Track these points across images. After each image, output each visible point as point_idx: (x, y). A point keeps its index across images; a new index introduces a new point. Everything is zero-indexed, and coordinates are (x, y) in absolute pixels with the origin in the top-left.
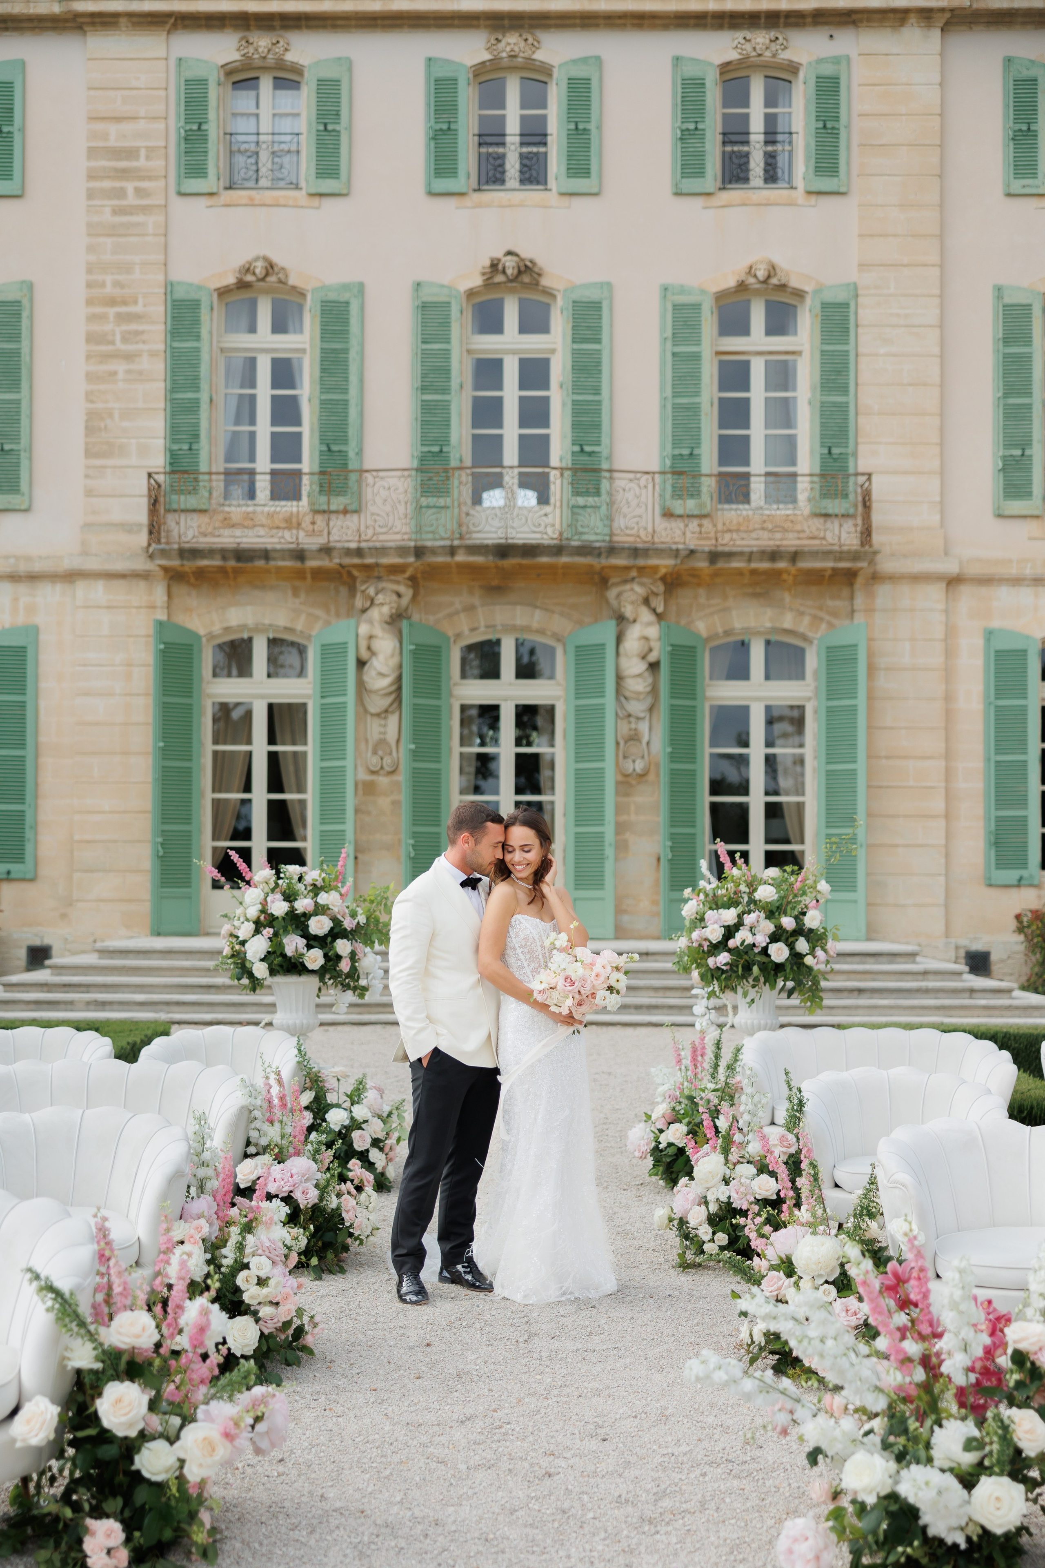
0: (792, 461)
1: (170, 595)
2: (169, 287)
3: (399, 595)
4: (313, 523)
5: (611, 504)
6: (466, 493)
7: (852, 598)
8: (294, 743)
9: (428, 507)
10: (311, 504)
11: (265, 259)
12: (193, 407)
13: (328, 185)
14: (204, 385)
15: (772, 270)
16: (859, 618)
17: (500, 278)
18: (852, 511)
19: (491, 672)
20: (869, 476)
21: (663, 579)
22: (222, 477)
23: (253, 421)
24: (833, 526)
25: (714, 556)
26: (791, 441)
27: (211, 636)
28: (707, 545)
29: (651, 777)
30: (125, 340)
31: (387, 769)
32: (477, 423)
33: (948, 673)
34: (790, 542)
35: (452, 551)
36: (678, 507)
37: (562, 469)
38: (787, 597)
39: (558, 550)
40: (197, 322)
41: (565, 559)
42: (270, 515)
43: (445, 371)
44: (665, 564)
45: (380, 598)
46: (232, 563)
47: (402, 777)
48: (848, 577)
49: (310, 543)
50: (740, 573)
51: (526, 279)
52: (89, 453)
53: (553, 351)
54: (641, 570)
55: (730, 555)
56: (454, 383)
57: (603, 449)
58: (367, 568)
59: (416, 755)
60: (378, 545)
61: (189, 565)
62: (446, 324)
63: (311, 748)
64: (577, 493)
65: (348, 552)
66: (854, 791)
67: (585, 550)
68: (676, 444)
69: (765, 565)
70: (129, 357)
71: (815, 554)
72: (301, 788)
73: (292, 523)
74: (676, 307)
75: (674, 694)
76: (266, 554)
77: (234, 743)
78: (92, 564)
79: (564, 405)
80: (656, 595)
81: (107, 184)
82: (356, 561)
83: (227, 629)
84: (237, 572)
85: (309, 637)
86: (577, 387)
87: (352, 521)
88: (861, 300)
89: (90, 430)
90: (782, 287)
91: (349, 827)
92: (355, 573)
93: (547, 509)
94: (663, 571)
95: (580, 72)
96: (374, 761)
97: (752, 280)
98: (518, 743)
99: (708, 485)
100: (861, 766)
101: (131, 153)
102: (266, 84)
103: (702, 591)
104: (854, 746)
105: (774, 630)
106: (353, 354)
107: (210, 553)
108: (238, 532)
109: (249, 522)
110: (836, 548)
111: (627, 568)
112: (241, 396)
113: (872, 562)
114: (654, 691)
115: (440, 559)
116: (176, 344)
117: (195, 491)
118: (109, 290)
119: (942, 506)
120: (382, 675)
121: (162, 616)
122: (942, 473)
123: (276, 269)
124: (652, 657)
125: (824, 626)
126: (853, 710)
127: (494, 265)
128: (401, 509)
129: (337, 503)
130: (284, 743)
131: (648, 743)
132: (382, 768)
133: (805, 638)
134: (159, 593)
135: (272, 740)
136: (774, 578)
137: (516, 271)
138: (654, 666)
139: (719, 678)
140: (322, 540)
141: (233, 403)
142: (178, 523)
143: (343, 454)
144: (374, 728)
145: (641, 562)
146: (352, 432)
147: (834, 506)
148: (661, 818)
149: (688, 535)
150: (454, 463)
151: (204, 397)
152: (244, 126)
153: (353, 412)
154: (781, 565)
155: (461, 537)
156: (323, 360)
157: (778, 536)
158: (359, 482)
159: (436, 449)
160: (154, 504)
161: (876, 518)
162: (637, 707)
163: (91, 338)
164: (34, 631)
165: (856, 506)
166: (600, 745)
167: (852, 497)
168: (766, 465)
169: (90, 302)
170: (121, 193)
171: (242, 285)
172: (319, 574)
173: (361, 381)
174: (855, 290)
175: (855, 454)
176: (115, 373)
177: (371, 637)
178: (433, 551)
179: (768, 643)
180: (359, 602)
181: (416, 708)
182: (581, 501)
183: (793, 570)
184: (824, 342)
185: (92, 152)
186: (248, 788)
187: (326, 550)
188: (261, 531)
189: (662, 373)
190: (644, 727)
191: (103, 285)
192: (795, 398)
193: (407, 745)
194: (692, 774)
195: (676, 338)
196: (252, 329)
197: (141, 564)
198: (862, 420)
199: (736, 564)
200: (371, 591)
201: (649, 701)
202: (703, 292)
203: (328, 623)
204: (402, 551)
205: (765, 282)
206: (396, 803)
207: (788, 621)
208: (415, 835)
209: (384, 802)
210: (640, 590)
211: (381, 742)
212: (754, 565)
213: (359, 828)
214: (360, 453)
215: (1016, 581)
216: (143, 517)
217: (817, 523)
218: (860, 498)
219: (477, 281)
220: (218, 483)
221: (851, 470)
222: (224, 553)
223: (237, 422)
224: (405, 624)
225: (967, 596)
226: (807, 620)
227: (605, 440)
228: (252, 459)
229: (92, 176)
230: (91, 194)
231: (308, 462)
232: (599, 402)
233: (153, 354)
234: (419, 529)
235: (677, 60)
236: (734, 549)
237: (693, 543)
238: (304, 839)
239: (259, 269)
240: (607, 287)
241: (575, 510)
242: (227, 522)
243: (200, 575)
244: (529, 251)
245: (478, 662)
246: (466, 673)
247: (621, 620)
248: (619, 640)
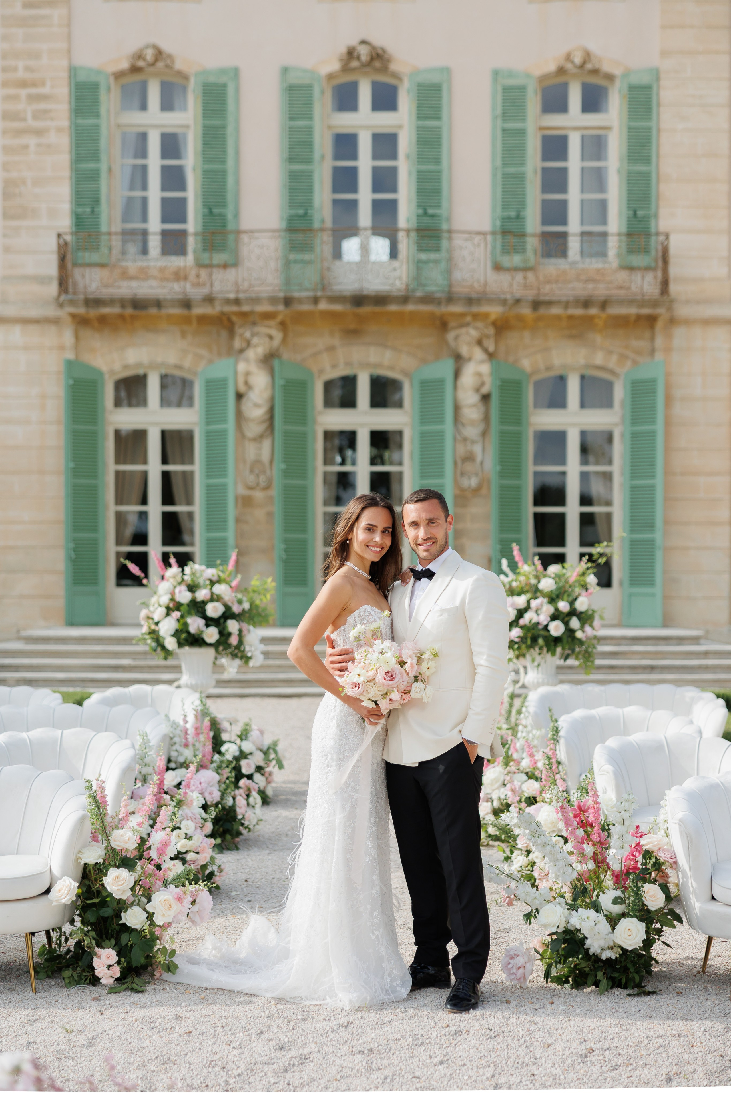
0: (603, 220)
1: (77, 338)
2: (73, 71)
3: (271, 337)
4: (198, 276)
5: (450, 259)
6: (327, 250)
7: (653, 338)
8: (183, 463)
9: (296, 262)
10: (197, 259)
11: (155, 47)
12: (94, 176)
14: (103, 157)
15: (588, 56)
16: (659, 356)
17: (355, 64)
18: (653, 265)
19: (349, 402)
20: (667, 236)
21: (494, 324)
22: (119, 237)
23: (145, 187)
24: (637, 277)
25: (536, 304)
26: (603, 205)
27: (112, 372)
28: (530, 295)
29: (484, 491)
30: (35, 117)
31: (263, 484)
32: (336, 188)
34: (601, 291)
35: (316, 300)
36: (506, 261)
37: (408, 231)
38: (598, 339)
39: (405, 299)
40: (96, 102)
41: (410, 307)
42: (162, 270)
43: (308, 145)
44: (495, 311)
45: (255, 340)
46: (129, 311)
47: (276, 492)
48: (650, 322)
49: (196, 293)
50: (558, 318)
51: (377, 64)
52: (6, 216)
53: (400, 127)
54: (476, 316)
55: (549, 303)
56: (317, 155)
57: (443, 212)
58: (244, 315)
59: (286, 473)
60: (253, 295)
61: (93, 313)
62: (309, 103)
63: (198, 467)
64: (421, 249)
65: (228, 301)
66: (652, 502)
67: (428, 299)
68: (505, 207)
69: (579, 312)
70: (39, 132)
71: (622, 302)
72: (189, 502)
73: (179, 276)
74: (506, 90)
75: (503, 420)
76: (158, 303)
77: (133, 462)
78: (10, 311)
79: (410, 173)
80: (488, 337)
82: (234, 308)
83: (126, 367)
84: (133, 317)
85: (195, 374)
86: (421, 158)
87: (231, 274)
88: (662, 83)
89: (7, 196)
90: (595, 72)
91: (230, 534)
92: (234, 318)
93: (396, 264)
94: (493, 317)
96: (251, 479)
97: (569, 66)
98: (373, 462)
99: (532, 243)
100: (659, 481)
103: (527, 334)
104: (653, 464)
105: (588, 366)
106: (230, 130)
107: (111, 302)
108: (134, 284)
109: (144, 274)
110: (639, 297)
111: (463, 315)
112: (135, 166)
113: (670, 309)
114: (486, 418)
115: (306, 307)
116: (80, 121)
117: (96, 248)
118: (21, 74)
119: (729, 261)
120: (257, 405)
121: (70, 355)
123: (164, 56)
124: (485, 390)
125: (629, 363)
126: (653, 434)
127: (351, 53)
128: (272, 265)
129: (219, 258)
130: (175, 463)
131: (482, 463)
132: (258, 484)
133: (613, 372)
134: (68, 336)
135: (165, 461)
136: (588, 322)
137: (369, 58)
138: (486, 398)
139: (542, 407)
140: (205, 291)
141: (128, 171)
142: (83, 276)
143: (223, 217)
144: (251, 451)
145: (475, 309)
146: (230, 197)
147: (638, 260)
148: (492, 525)
149: (515, 287)
150: (316, 225)
151: (103, 167)
153: (230, 180)
154: (593, 311)
155: (324, 289)
156: (205, 135)
157: (590, 286)
158: (237, 241)
159: (301, 212)
160: (62, 259)
161: (673, 271)
162: (472, 432)
163: (6, 116)
165: (656, 261)
166: (441, 464)
167: (653, 253)
168: (582, 223)
169: (5, 84)
171: (135, 69)
172: (202, 319)
173: (237, 153)
174: (657, 74)
175: (656, 216)
176: (26, 147)
177: (248, 374)
178: (300, 301)
179: (583, 377)
180: (237, 344)
181: (286, 434)
182: (424, 256)
183: (603, 315)
184: (631, 119)
186: (144, 501)
187: (209, 299)
188: (154, 283)
189: (494, 146)
190: (477, 449)
191: (15, 69)
192: (606, 168)
193: (279, 466)
194: (518, 489)
195: (505, 116)
196: (144, 107)
197: (51, 312)
198: (662, 187)
199: (555, 310)
200: (248, 334)
201: (481, 427)
202: (528, 75)
203: (210, 362)
204: (273, 300)
205: (582, 66)
206: (270, 515)
207: (599, 359)
208: (286, 541)
209: (260, 513)
210: (474, 333)
211: (258, 462)
212: (572, 311)
213: (240, 535)
214: (237, 215)
216: (52, 270)
217: (623, 276)
218: (660, 254)
219: (335, 66)
220: (116, 242)
221: (653, 230)
222: (123, 302)
223: (132, 188)
224: (276, 363)
226: (614, 358)
227: (445, 203)
228: (145, 218)
231: (193, 223)
232: (439, 172)
233: (59, 130)
234: (288, 282)
236: (554, 298)
237: (518, 292)
238: (192, 544)
239: (149, 55)
240: (447, 71)
241: (419, 264)
242: (125, 275)
243: (103, 320)
244: (379, 40)
245: (337, 393)
246: (328, 403)
247: (459, 359)
248: (457, 374)
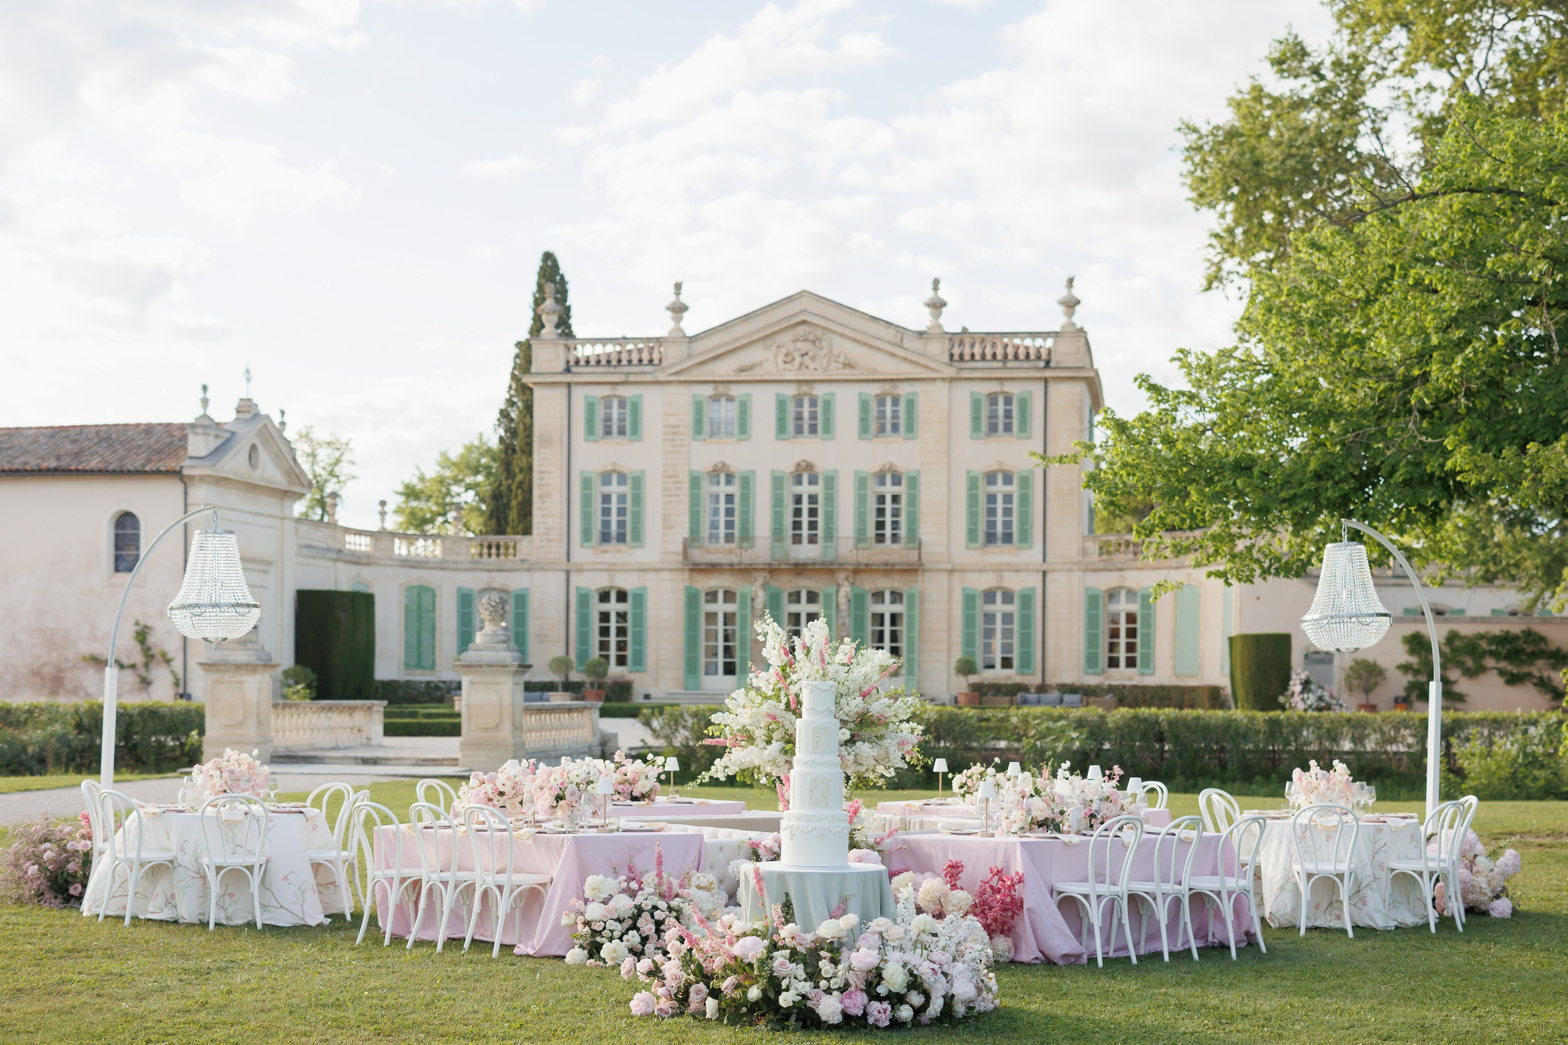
0: (899, 529)
1: (690, 577)
2: (690, 472)
3: (765, 578)
4: (738, 553)
5: (837, 546)
6: (790, 541)
7: (917, 577)
8: (732, 626)
9: (775, 548)
10: (738, 546)
11: (723, 462)
12: (698, 512)
13: (743, 437)
14: (702, 505)
15: (891, 465)
16: (920, 584)
17: (801, 468)
18: (916, 548)
19: (798, 601)
20: (922, 536)
21: (851, 572)
22: (708, 536)
23: (719, 516)
24: (911, 552)
25: (867, 565)
26: (898, 523)
27: (704, 590)
28: (868, 560)
30: (675, 490)
32: (794, 516)
33: (949, 602)
34: (898, 559)
35: (783, 564)
36: (857, 547)
37: (821, 537)
38: (897, 577)
39: (818, 563)
40: (699, 484)
41: (819, 566)
42: (724, 550)
43: (782, 500)
44: (851, 567)
45: (759, 579)
46: (710, 567)
48: (916, 571)
49: (735, 559)
51: (809, 469)
52: (664, 528)
53: (819, 492)
54: (845, 569)
55: (872, 565)
56: (786, 504)
57: (834, 528)
58: (754, 569)
60: (758, 562)
61: (696, 568)
62: (782, 483)
63: (737, 627)
65: (748, 564)
66: (917, 642)
67: (828, 563)
68: (858, 526)
69: (884, 567)
70: (677, 496)
71: (903, 563)
72: (734, 641)
73: (730, 551)
74: (860, 478)
75: (857, 609)
76: (721, 565)
77: (712, 625)
78: (664, 566)
79: (822, 511)
80: (850, 577)
81: (670, 437)
82: (751, 566)
83: (709, 588)
84: (711, 570)
85: (737, 590)
86: (827, 505)
87: (750, 552)
88: (921, 475)
89: (664, 520)
90: (896, 471)
91: (748, 655)
92: (751, 570)
93: (816, 553)
94: (851, 569)
95: (827, 398)
97: (886, 469)
99: (871, 538)
100: (919, 634)
101: (677, 426)
102: (723, 400)
103: (865, 576)
104: (917, 627)
105: (892, 587)
106: (751, 494)
107: (703, 563)
108: (714, 556)
109: (717, 551)
110: (910, 562)
111: (839, 569)
112: (714, 508)
113: (922, 566)
114: (849, 608)
115: (779, 567)
116: (693, 491)
117: (698, 542)
118: (670, 473)
119: (948, 545)
121: (687, 584)
122: (948, 534)
123: (726, 465)
124: (849, 598)
125: (909, 586)
126: (917, 615)
127: (799, 465)
128: (766, 548)
129: (747, 546)
130: (728, 626)
133: (902, 590)
134: (687, 577)
135: (725, 624)
136: (888, 571)
137: (806, 466)
138: (849, 601)
139: (874, 603)
140: (740, 559)
141: (712, 510)
142: (693, 553)
143: (748, 528)
145: (843, 567)
146: (751, 521)
147: (911, 545)
149: (861, 556)
151: (702, 508)
152: (715, 415)
153: (751, 514)
154: (889, 567)
155: (787, 560)
156: (742, 495)
157: (893, 557)
158: (753, 539)
159: (778, 526)
160: (685, 547)
161: (924, 550)
162: (844, 614)
163: (665, 489)
164: (645, 588)
165: (917, 546)
167: (916, 544)
168: (892, 530)
169: (664, 477)
170: (674, 440)
171: (714, 470)
172: (740, 570)
173: (754, 503)
174: (919, 472)
175: (918, 529)
176: (672, 502)
177: (756, 591)
178: (776, 564)
179: (890, 592)
180: (752, 580)
182: (829, 548)
183: (895, 569)
184: (910, 488)
185: (665, 426)
186: (717, 641)
187: (742, 562)
188: (721, 556)
189: (854, 500)
190: (847, 621)
191: (668, 471)
192: (900, 508)
195: (860, 488)
196: (718, 484)
197: (680, 566)
198: (921, 517)
199: (875, 567)
200: (756, 576)
202: (869, 472)
203: (742, 586)
204: (765, 563)
205: (891, 468)
207: (897, 585)
210: (843, 575)
212: (881, 567)
213: (752, 655)
214: (753, 529)
215: (973, 571)
216: (681, 551)
217: (905, 552)
218: (919, 544)
219: (792, 469)
220: (707, 538)
221: (917, 534)
222: (707, 564)
223: (713, 517)
224: (767, 587)
225: (956, 577)
226: (902, 585)
227: (836, 525)
228: (718, 528)
229: (665, 434)
230: (664, 440)
231: (737, 531)
232: (834, 509)
233: (685, 495)
234: (772, 555)
235: (860, 394)
236: (873, 563)
237: (861, 560)
239: (720, 465)
240: (836, 471)
241: (825, 548)
242: (709, 552)
243: (701, 571)
244: (811, 458)
245: (794, 598)
246: (790, 602)
247: (839, 586)
248: (838, 592)
